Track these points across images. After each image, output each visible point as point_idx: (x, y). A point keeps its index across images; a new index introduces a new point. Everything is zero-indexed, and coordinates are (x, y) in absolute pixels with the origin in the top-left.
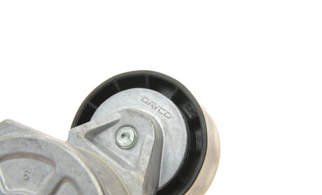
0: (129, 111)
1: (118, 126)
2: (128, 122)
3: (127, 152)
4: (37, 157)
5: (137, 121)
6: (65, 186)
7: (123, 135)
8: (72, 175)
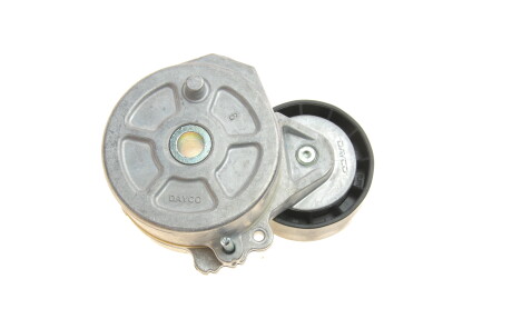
0: (325, 141)
1: (309, 142)
2: (318, 147)
3: (298, 165)
4: (252, 112)
5: (324, 152)
6: (253, 149)
7: (307, 152)
8: (265, 148)
